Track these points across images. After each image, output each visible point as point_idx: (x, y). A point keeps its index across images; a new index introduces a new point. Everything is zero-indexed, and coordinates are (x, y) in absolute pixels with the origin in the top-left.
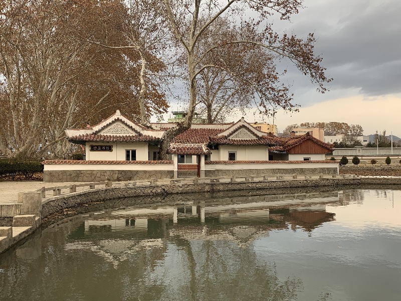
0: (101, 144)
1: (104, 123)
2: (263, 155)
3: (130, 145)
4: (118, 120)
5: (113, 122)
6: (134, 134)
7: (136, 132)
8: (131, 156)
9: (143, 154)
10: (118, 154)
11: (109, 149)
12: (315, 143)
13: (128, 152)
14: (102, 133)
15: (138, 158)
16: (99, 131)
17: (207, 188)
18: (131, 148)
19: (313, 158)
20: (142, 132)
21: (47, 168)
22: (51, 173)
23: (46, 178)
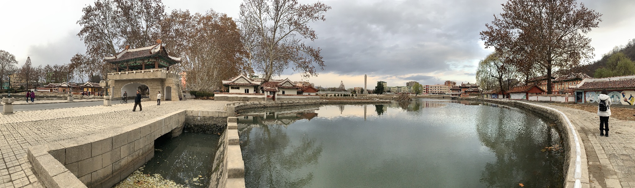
0: (235, 86)
1: (236, 78)
2: (295, 92)
3: (247, 87)
4: (242, 77)
5: (240, 78)
6: (248, 83)
7: (249, 82)
8: (247, 91)
9: (251, 91)
10: (242, 90)
11: (238, 88)
12: (312, 88)
13: (245, 90)
14: (235, 82)
15: (250, 92)
16: (235, 81)
17: (280, 105)
18: (246, 88)
19: (312, 94)
20: (251, 82)
21: (216, 95)
22: (217, 97)
23: (215, 99)
